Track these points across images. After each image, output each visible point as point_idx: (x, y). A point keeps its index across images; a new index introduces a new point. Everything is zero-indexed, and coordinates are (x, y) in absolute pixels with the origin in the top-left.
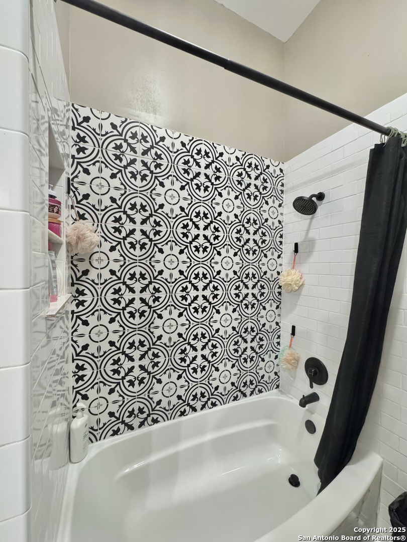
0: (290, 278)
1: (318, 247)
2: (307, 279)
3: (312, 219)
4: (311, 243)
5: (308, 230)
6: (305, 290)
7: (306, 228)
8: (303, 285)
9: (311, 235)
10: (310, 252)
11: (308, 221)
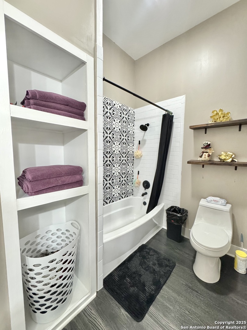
0: (138, 153)
1: (147, 142)
2: (143, 154)
3: (145, 132)
4: (145, 141)
5: (144, 136)
6: (142, 158)
7: (143, 135)
8: (142, 156)
9: (145, 138)
10: (144, 144)
11: (144, 133)
